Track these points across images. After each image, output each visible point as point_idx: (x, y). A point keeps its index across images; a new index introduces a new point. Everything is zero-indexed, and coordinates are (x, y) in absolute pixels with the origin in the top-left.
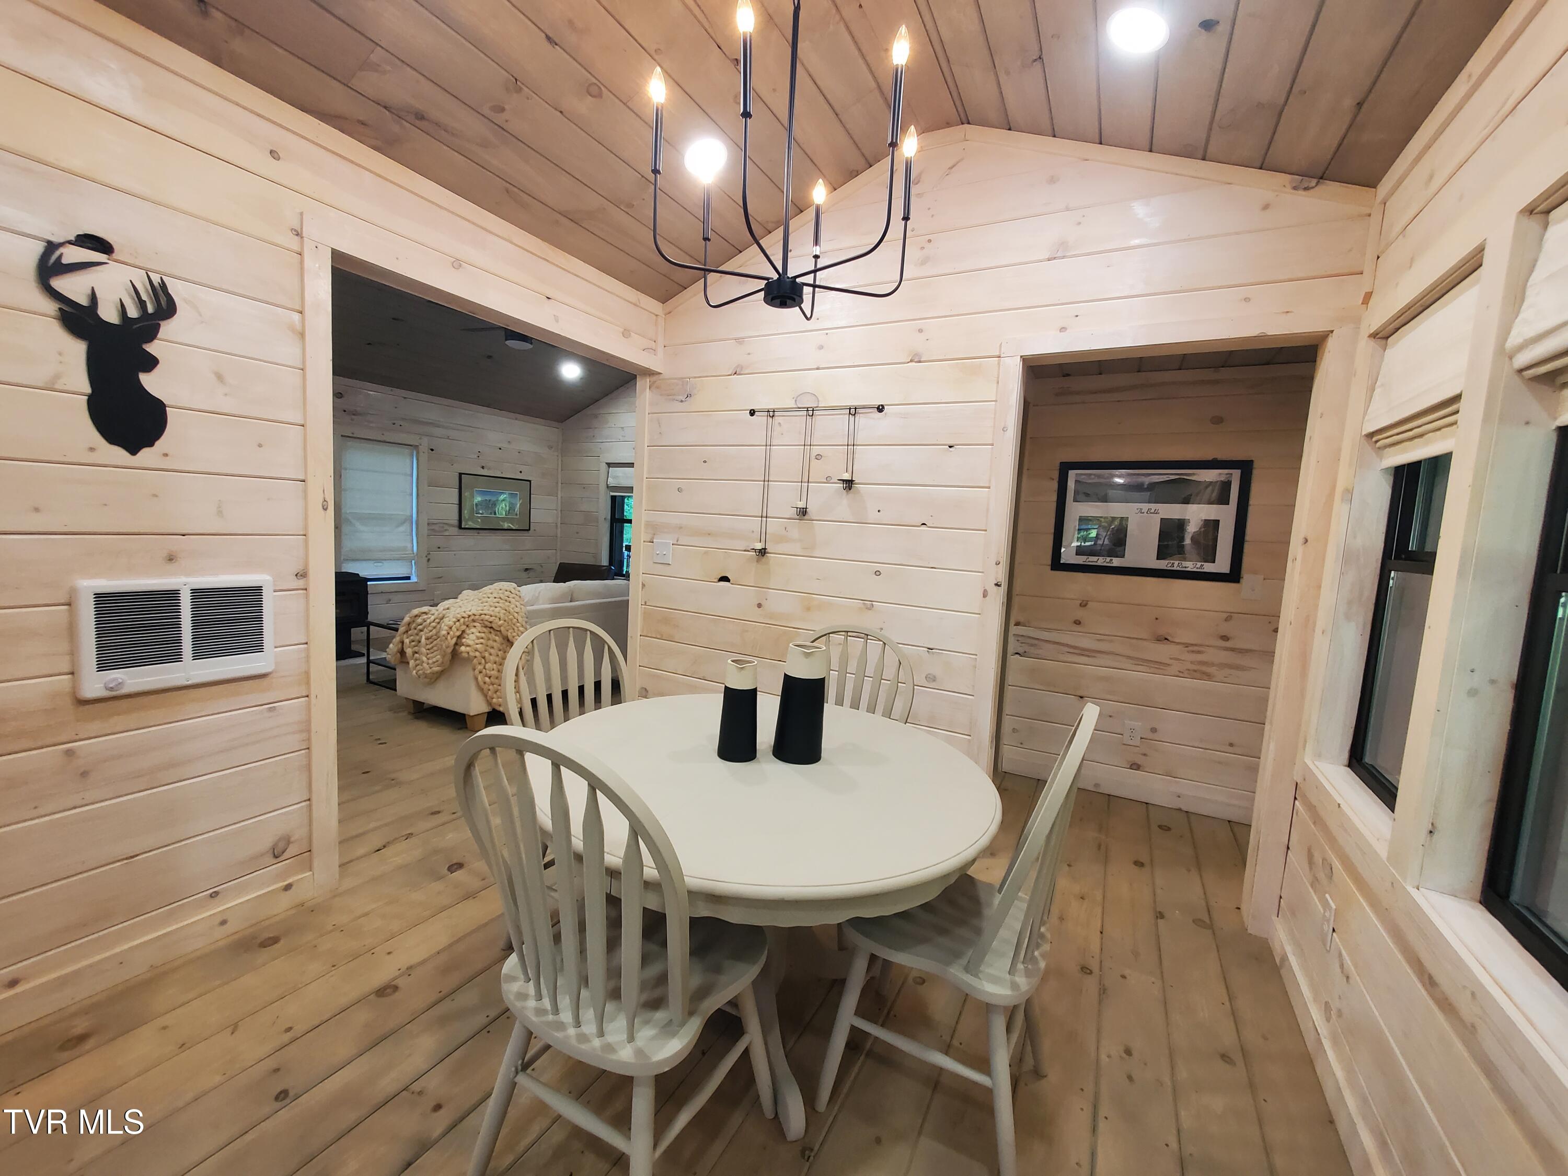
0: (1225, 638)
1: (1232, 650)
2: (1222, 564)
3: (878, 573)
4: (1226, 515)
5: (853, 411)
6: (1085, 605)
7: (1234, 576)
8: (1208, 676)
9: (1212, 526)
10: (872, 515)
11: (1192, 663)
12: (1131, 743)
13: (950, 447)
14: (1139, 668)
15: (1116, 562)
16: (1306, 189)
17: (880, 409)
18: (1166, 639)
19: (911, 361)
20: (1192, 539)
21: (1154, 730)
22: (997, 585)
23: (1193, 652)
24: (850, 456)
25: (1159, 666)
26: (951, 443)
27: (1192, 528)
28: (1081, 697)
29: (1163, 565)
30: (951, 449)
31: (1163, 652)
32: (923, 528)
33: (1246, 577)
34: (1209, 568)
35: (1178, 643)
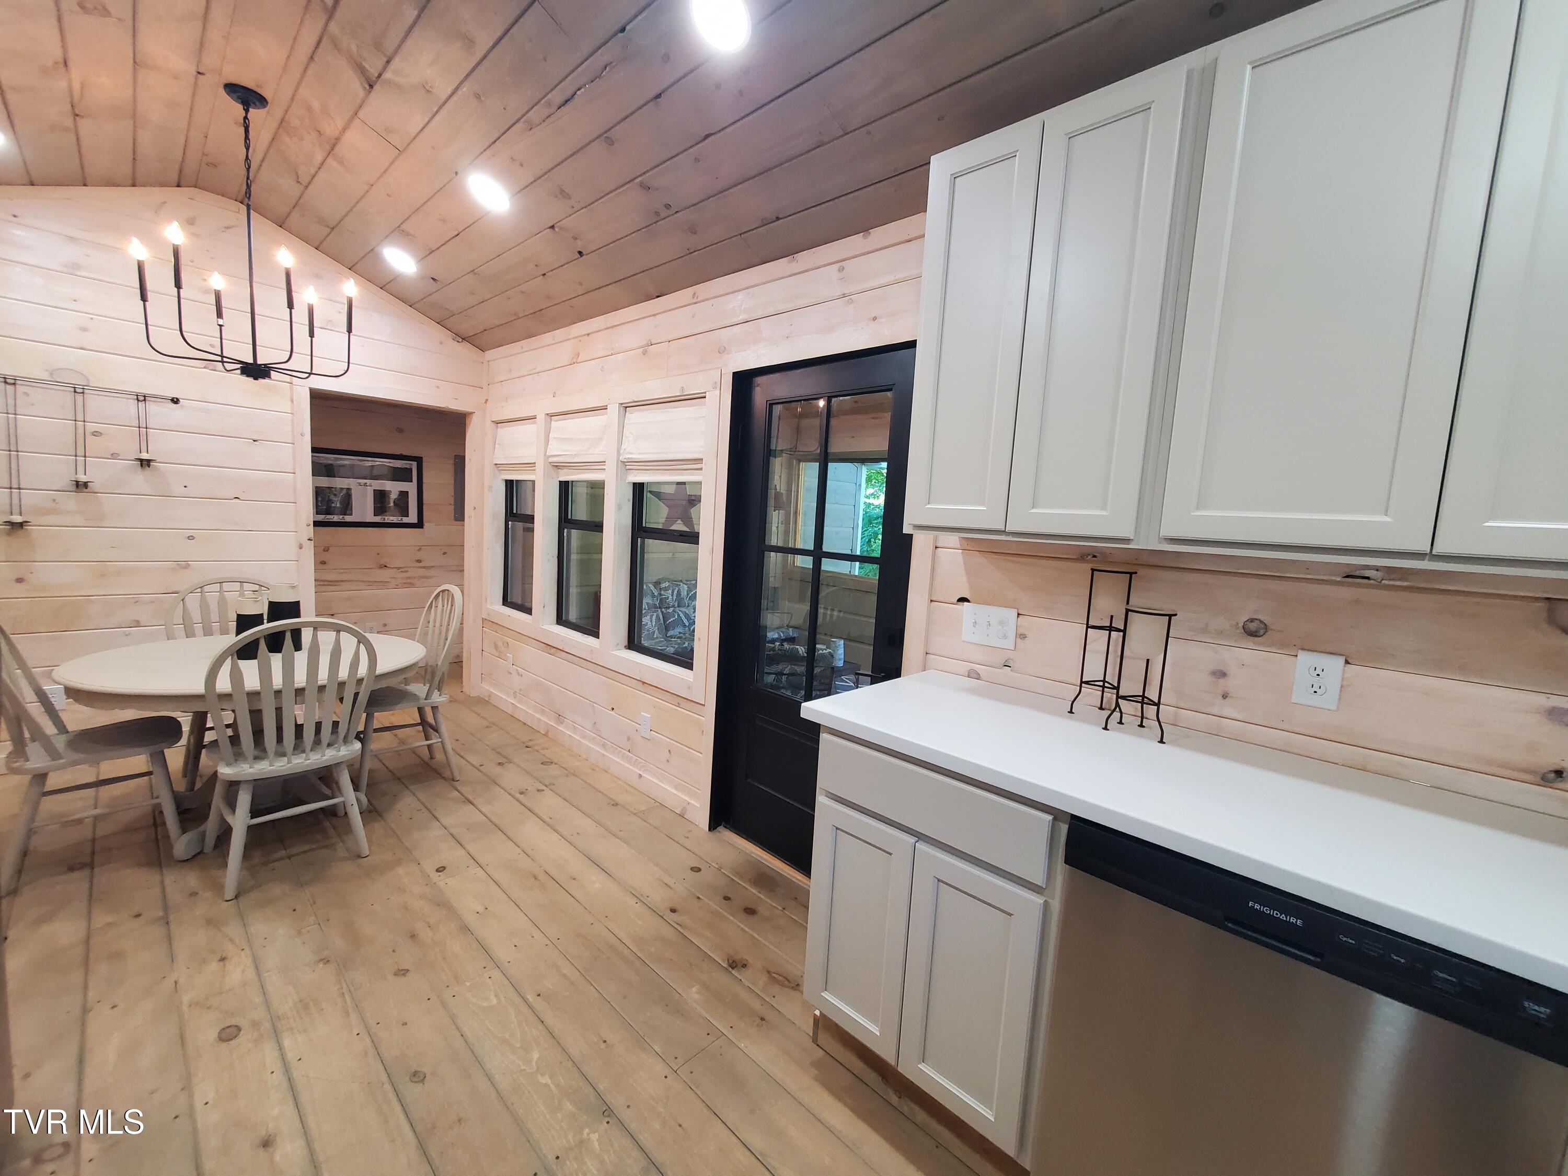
0: (419, 561)
1: (424, 567)
2: (413, 518)
3: (191, 538)
4: (411, 488)
5: (142, 398)
6: (328, 550)
7: (419, 525)
8: (412, 585)
9: (404, 495)
10: (178, 489)
11: (402, 578)
13: (254, 441)
14: (370, 587)
15: (348, 519)
16: (458, 342)
17: (175, 401)
18: (385, 566)
19: (205, 368)
20: (394, 502)
21: (385, 625)
22: (309, 540)
23: (402, 572)
24: (144, 438)
25: (383, 584)
26: (255, 438)
27: (394, 496)
28: (332, 615)
29: (378, 519)
30: (255, 443)
31: (384, 575)
32: (236, 501)
33: (426, 525)
34: (406, 520)
35: (393, 568)
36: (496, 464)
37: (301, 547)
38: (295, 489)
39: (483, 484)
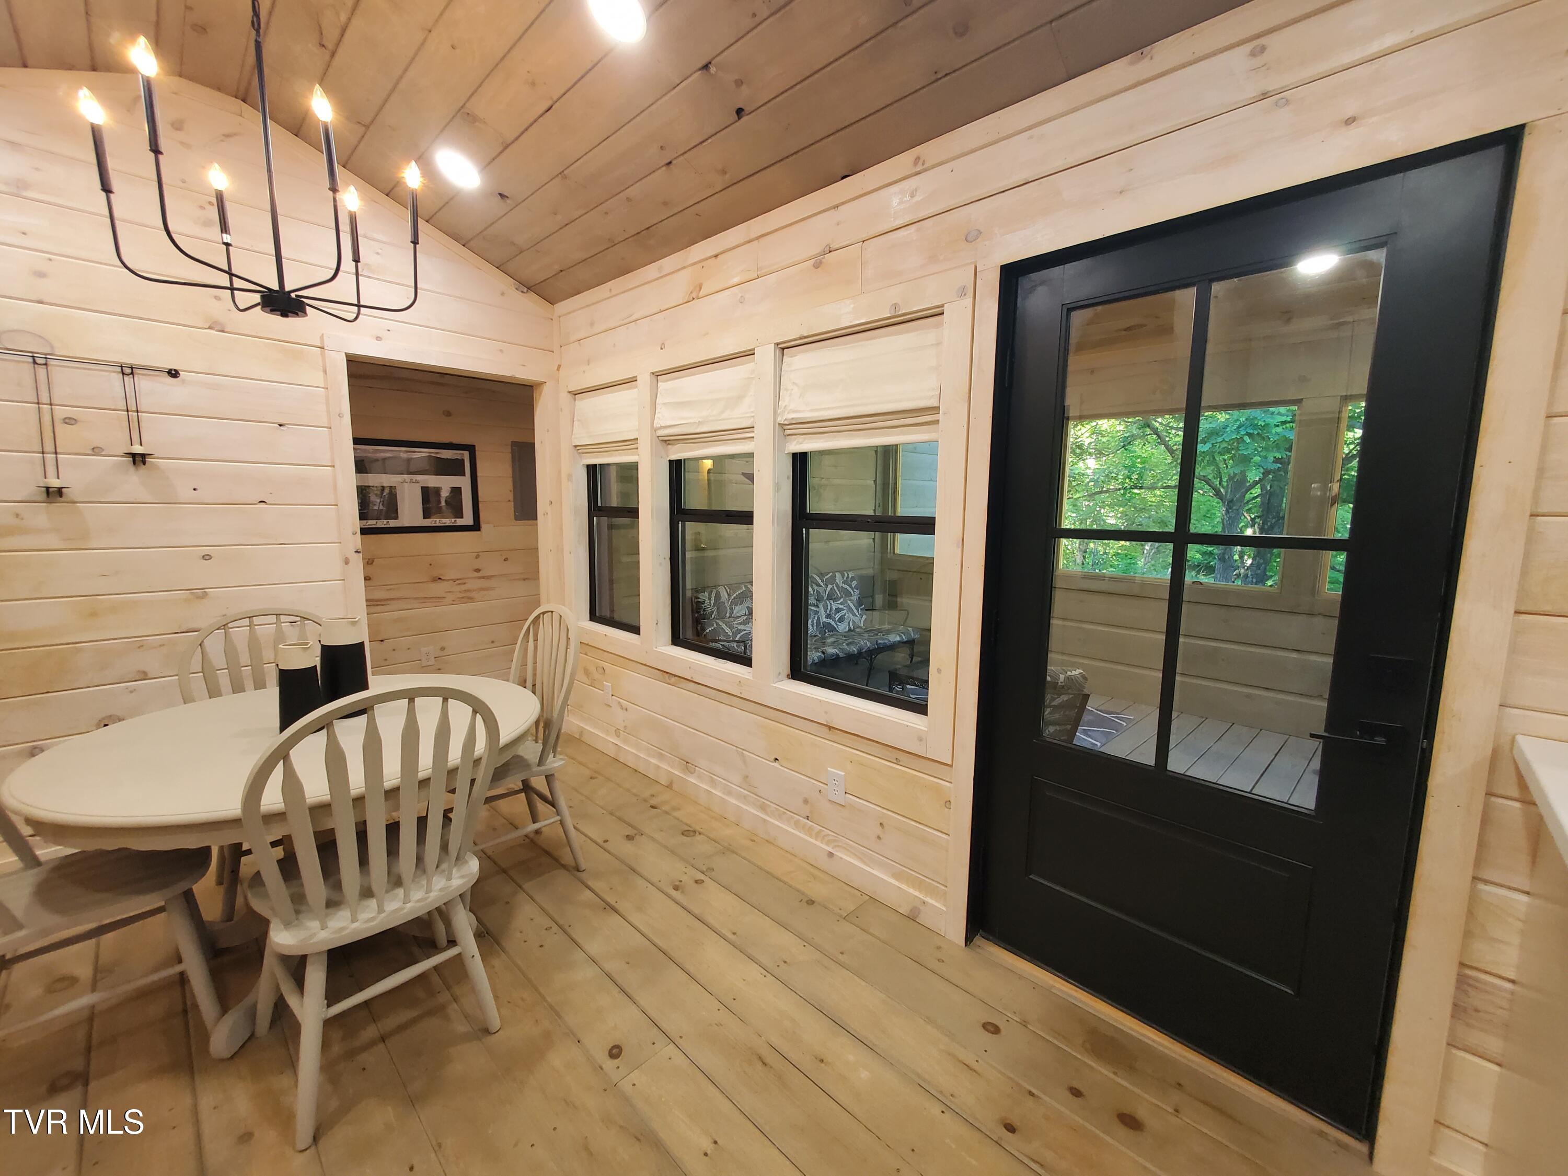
0: (478, 570)
1: (483, 577)
2: (467, 519)
3: (207, 557)
4: (463, 482)
5: (129, 371)
6: (372, 563)
7: (476, 527)
8: (471, 599)
9: (457, 491)
10: (186, 493)
11: (460, 592)
12: (429, 663)
13: (280, 425)
14: (424, 605)
15: (393, 523)
16: (522, 292)
17: (173, 374)
18: (440, 579)
19: (210, 328)
21: (443, 649)
22: (357, 552)
23: (459, 584)
24: (134, 425)
25: (438, 600)
26: (281, 422)
27: (445, 494)
28: (382, 641)
29: (428, 522)
30: (282, 428)
31: (438, 589)
32: (262, 505)
33: (484, 526)
34: (460, 522)
35: (449, 580)
36: (576, 446)
37: (347, 562)
38: (335, 487)
39: (560, 472)
